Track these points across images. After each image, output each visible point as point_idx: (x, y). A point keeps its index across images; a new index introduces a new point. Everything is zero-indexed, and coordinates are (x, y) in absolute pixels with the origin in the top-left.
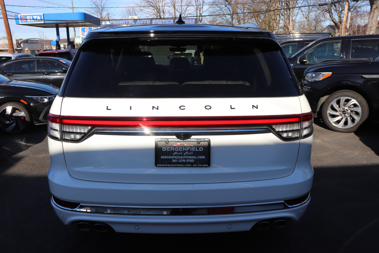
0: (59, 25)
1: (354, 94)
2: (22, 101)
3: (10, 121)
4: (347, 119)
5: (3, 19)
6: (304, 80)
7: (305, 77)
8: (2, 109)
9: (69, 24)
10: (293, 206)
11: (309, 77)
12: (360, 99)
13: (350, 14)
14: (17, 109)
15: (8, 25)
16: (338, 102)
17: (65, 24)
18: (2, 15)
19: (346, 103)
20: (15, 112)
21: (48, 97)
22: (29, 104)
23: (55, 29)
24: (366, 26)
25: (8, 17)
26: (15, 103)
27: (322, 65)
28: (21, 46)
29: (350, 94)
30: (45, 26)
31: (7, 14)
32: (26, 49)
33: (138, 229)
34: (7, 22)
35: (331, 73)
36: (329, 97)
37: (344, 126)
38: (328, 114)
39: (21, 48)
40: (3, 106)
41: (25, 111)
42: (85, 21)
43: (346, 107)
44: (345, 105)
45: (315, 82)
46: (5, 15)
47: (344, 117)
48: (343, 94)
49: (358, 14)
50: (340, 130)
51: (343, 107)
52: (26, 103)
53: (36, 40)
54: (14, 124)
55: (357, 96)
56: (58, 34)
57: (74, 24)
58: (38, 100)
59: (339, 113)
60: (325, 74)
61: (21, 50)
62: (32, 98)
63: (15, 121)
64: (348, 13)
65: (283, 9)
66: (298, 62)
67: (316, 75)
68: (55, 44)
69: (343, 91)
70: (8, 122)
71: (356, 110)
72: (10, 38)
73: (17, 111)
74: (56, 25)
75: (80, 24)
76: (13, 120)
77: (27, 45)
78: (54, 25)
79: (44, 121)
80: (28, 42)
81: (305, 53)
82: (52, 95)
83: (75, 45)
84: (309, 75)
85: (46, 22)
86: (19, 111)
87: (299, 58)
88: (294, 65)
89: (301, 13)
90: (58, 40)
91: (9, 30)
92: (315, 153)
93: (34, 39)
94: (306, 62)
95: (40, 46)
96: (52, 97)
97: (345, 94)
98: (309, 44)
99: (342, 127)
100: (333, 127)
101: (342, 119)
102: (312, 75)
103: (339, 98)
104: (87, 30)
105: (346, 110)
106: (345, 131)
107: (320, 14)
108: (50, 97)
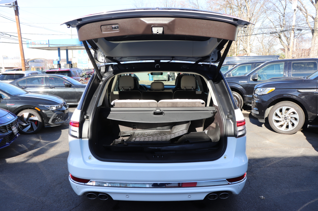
0: (61, 48)
1: (293, 104)
2: (36, 108)
3: (26, 124)
4: (288, 123)
5: (19, 44)
6: (255, 93)
7: (255, 91)
8: (21, 114)
9: (69, 48)
10: (232, 183)
11: (259, 92)
12: (297, 108)
13: (295, 40)
14: (33, 115)
15: (22, 49)
16: (281, 111)
17: (65, 48)
18: (18, 41)
19: (287, 111)
20: (31, 117)
21: (56, 106)
22: (41, 111)
23: (57, 51)
24: (310, 49)
25: (23, 43)
26: (31, 110)
27: (271, 81)
28: (28, 65)
29: (289, 104)
30: (49, 49)
31: (22, 41)
32: (32, 67)
33: (128, 197)
34: (22, 47)
35: (274, 88)
36: (273, 107)
37: (286, 129)
38: (273, 120)
39: (28, 66)
40: (22, 112)
41: (38, 117)
42: (82, 45)
43: (287, 114)
44: (286, 113)
45: (263, 95)
46: (21, 42)
47: (286, 122)
48: (284, 104)
49: (303, 40)
50: (283, 132)
51: (285, 114)
52: (39, 110)
53: (41, 60)
54: (29, 126)
55: (295, 106)
56: (59, 55)
57: (72, 48)
58: (48, 108)
59: (282, 119)
60: (270, 89)
61: (29, 67)
62: (44, 106)
63: (30, 124)
64: (294, 40)
65: (242, 36)
66: (251, 80)
67: (263, 90)
68: (57, 63)
69: (284, 102)
70: (24, 124)
71: (295, 117)
72: (23, 59)
73: (32, 116)
74: (58, 48)
75: (77, 47)
76: (28, 123)
77: (33, 63)
78: (57, 48)
79: (52, 124)
80: (34, 62)
81: (256, 72)
82: (59, 104)
83: (73, 64)
84: (258, 89)
85: (50, 46)
86: (34, 116)
87: (252, 76)
88: (247, 82)
89: (257, 39)
90: (59, 60)
91: (23, 53)
92: (262, 150)
93: (39, 59)
94: (257, 79)
95: (44, 64)
96: (59, 106)
97: (286, 104)
98: (260, 65)
99: (285, 130)
100: (278, 130)
101: (284, 123)
102: (260, 90)
103: (281, 107)
104: (82, 52)
105: (287, 117)
106: (287, 133)
107: (272, 40)
108: (57, 106)
